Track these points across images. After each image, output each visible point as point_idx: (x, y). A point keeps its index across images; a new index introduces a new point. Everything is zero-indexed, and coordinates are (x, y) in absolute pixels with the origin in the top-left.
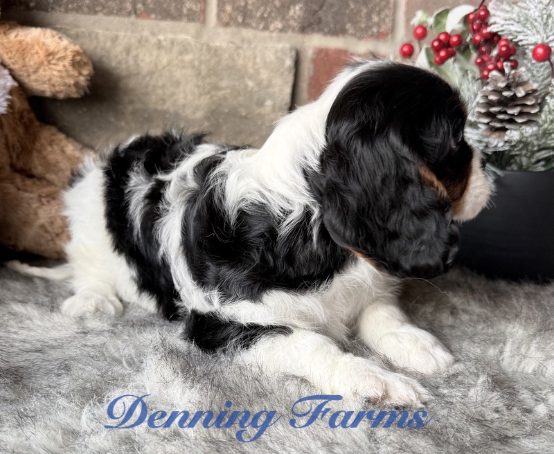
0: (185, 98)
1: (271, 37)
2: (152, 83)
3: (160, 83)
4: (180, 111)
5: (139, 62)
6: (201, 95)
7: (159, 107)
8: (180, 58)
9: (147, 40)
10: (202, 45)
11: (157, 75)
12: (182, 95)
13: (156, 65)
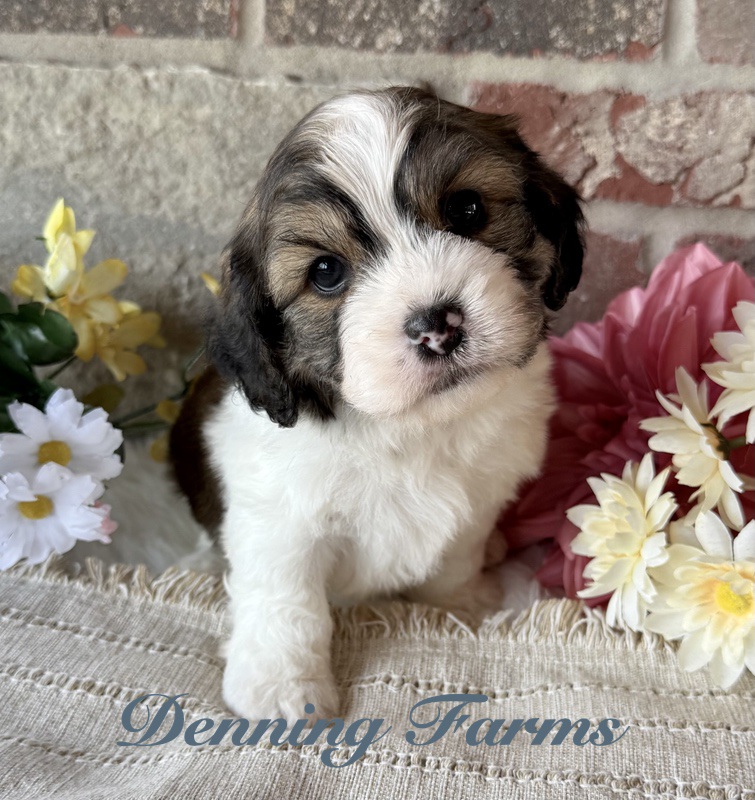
0: (198, 193)
1: (380, 64)
2: (133, 165)
3: (149, 166)
4: (189, 220)
5: (109, 123)
6: (226, 187)
7: (147, 212)
8: (186, 113)
9: (122, 81)
10: (230, 88)
11: (142, 148)
12: (190, 190)
13: (140, 130)
